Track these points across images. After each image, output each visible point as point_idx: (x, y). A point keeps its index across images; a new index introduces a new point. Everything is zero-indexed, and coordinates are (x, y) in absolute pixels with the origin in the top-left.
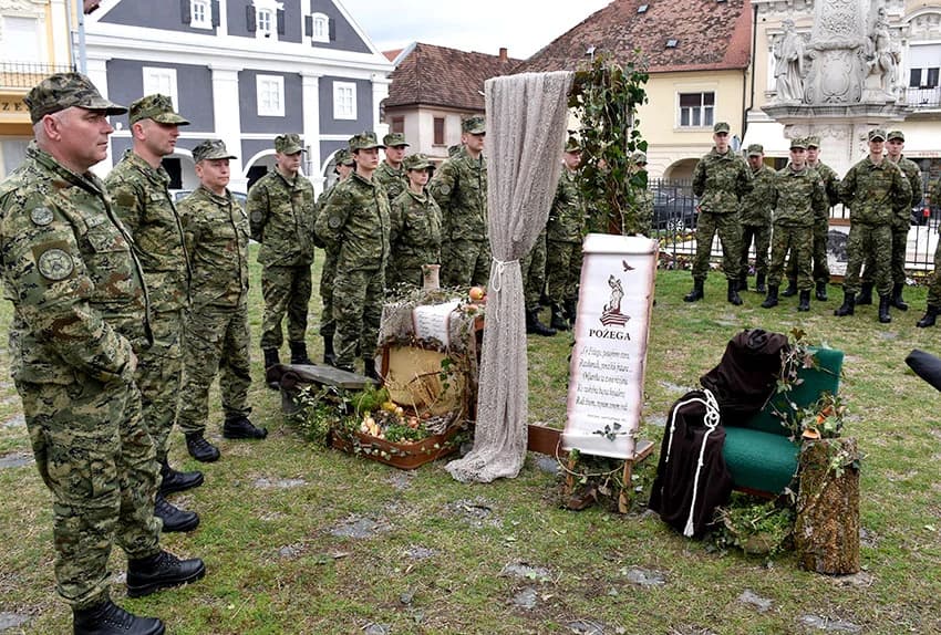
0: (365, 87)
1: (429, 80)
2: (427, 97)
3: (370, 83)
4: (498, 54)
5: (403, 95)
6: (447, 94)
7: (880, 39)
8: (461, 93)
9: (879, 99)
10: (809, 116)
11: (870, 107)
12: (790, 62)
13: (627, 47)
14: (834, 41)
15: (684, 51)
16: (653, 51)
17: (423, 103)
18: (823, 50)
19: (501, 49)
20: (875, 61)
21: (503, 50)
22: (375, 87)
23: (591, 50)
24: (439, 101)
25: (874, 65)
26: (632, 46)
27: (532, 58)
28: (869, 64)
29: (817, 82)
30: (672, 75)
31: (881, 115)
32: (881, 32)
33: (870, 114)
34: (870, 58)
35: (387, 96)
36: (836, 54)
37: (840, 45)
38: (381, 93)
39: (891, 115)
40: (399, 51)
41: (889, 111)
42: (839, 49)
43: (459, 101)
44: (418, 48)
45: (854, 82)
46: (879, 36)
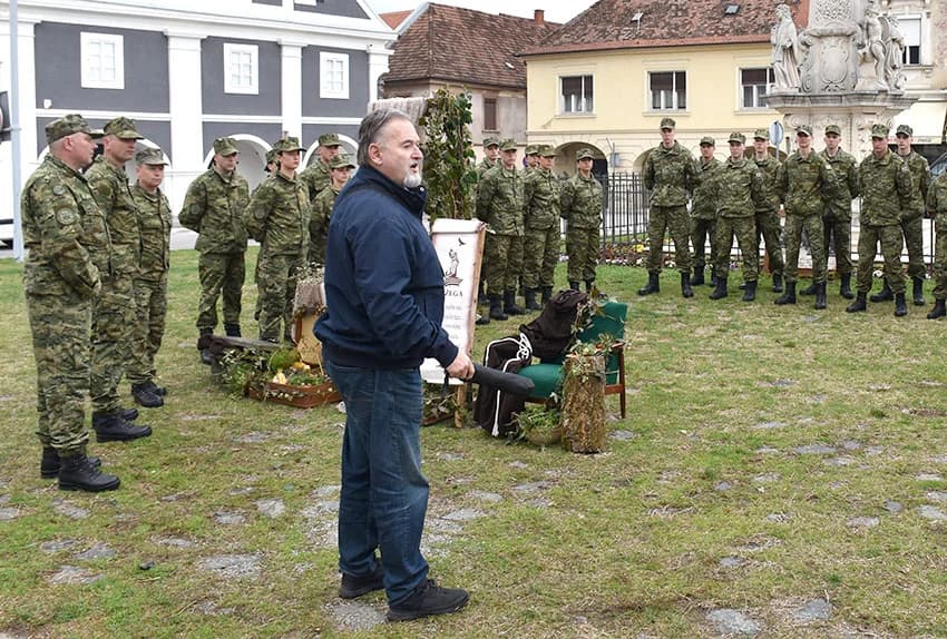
0: (359, 59)
1: (444, 49)
2: (442, 70)
3: (365, 55)
4: (533, 18)
5: (410, 68)
6: (465, 66)
7: (871, 28)
8: (484, 66)
9: (871, 87)
10: (806, 105)
11: (862, 96)
12: (784, 49)
13: (680, 14)
14: (830, 27)
15: (747, 18)
16: (709, 18)
17: (433, 78)
18: (820, 37)
19: (536, 11)
20: (866, 49)
21: (539, 13)
22: (373, 59)
23: (638, 17)
24: (455, 75)
25: (864, 54)
26: (685, 12)
27: (567, 25)
28: (861, 52)
29: (816, 70)
30: (732, 47)
31: (875, 104)
32: (871, 20)
33: (864, 103)
34: (861, 46)
35: (388, 71)
36: (833, 41)
37: (835, 31)
38: (379, 66)
39: (886, 104)
40: (408, 13)
41: (884, 100)
42: (836, 36)
43: (481, 75)
44: (432, 9)
45: (852, 70)
46: (868, 24)
